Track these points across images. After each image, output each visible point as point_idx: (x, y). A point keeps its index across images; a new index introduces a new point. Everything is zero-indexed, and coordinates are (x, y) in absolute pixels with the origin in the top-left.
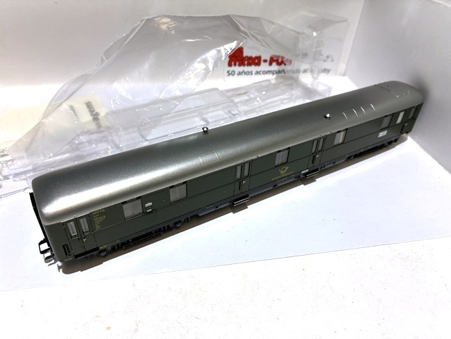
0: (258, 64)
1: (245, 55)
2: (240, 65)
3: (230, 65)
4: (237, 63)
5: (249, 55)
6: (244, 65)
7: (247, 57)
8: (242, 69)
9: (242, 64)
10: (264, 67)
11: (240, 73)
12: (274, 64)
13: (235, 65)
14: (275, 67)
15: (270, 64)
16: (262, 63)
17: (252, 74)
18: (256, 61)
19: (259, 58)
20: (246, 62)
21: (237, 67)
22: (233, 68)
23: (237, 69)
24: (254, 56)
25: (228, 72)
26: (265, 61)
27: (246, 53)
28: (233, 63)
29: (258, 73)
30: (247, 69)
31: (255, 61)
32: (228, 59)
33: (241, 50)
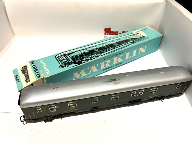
0: (117, 34)
1: (111, 30)
2: (109, 35)
3: (105, 34)
5: (113, 31)
6: (111, 35)
8: (110, 36)
9: (110, 34)
13: (107, 34)
16: (119, 34)
19: (117, 32)
21: (108, 35)
22: (106, 35)
24: (115, 31)
25: (104, 37)
26: (120, 33)
27: (112, 30)
32: (104, 32)
33: (110, 29)
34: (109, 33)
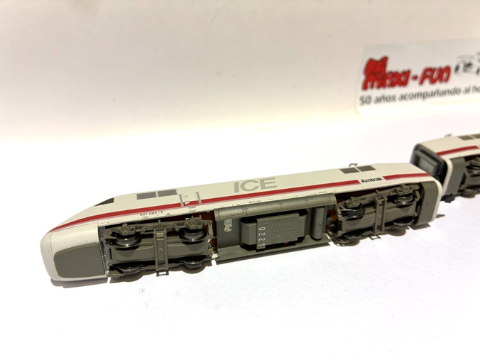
0: (404, 84)
1: (388, 69)
2: (379, 87)
3: (365, 87)
4: (376, 84)
5: (394, 70)
6: (385, 86)
7: (391, 73)
8: (381, 92)
9: (382, 85)
10: (413, 87)
11: (378, 100)
12: (427, 82)
13: (372, 87)
14: (427, 87)
15: (421, 82)
16: (410, 81)
17: (394, 99)
18: (403, 79)
19: (407, 73)
20: (388, 82)
21: (375, 89)
22: (369, 92)
23: (375, 93)
24: (400, 72)
25: (362, 99)
26: (415, 78)
27: (391, 67)
28: (369, 84)
29: (403, 97)
30: (388, 92)
31: (401, 79)
32: (362, 78)
33: (384, 61)
34: (377, 79)
